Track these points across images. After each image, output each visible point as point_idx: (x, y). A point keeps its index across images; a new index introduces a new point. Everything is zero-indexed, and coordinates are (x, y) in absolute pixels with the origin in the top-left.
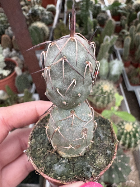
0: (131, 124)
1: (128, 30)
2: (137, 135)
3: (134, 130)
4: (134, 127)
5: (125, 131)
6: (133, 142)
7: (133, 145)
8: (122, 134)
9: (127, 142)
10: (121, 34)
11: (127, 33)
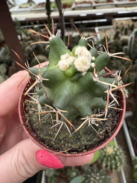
0: (112, 147)
2: (117, 158)
3: (114, 153)
4: (114, 151)
5: (107, 154)
6: (114, 164)
7: (114, 166)
8: (105, 156)
9: (109, 164)
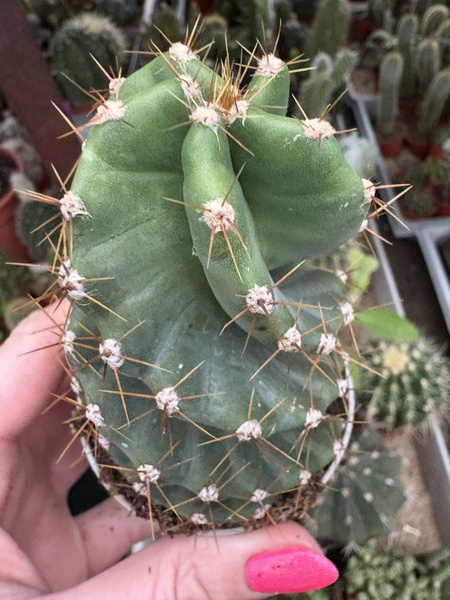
0: (405, 347)
1: (394, 31)
2: (424, 383)
3: (412, 367)
4: (413, 359)
6: (412, 407)
7: (410, 415)
8: (375, 382)
9: (392, 407)
10: (370, 44)
11: (392, 41)
